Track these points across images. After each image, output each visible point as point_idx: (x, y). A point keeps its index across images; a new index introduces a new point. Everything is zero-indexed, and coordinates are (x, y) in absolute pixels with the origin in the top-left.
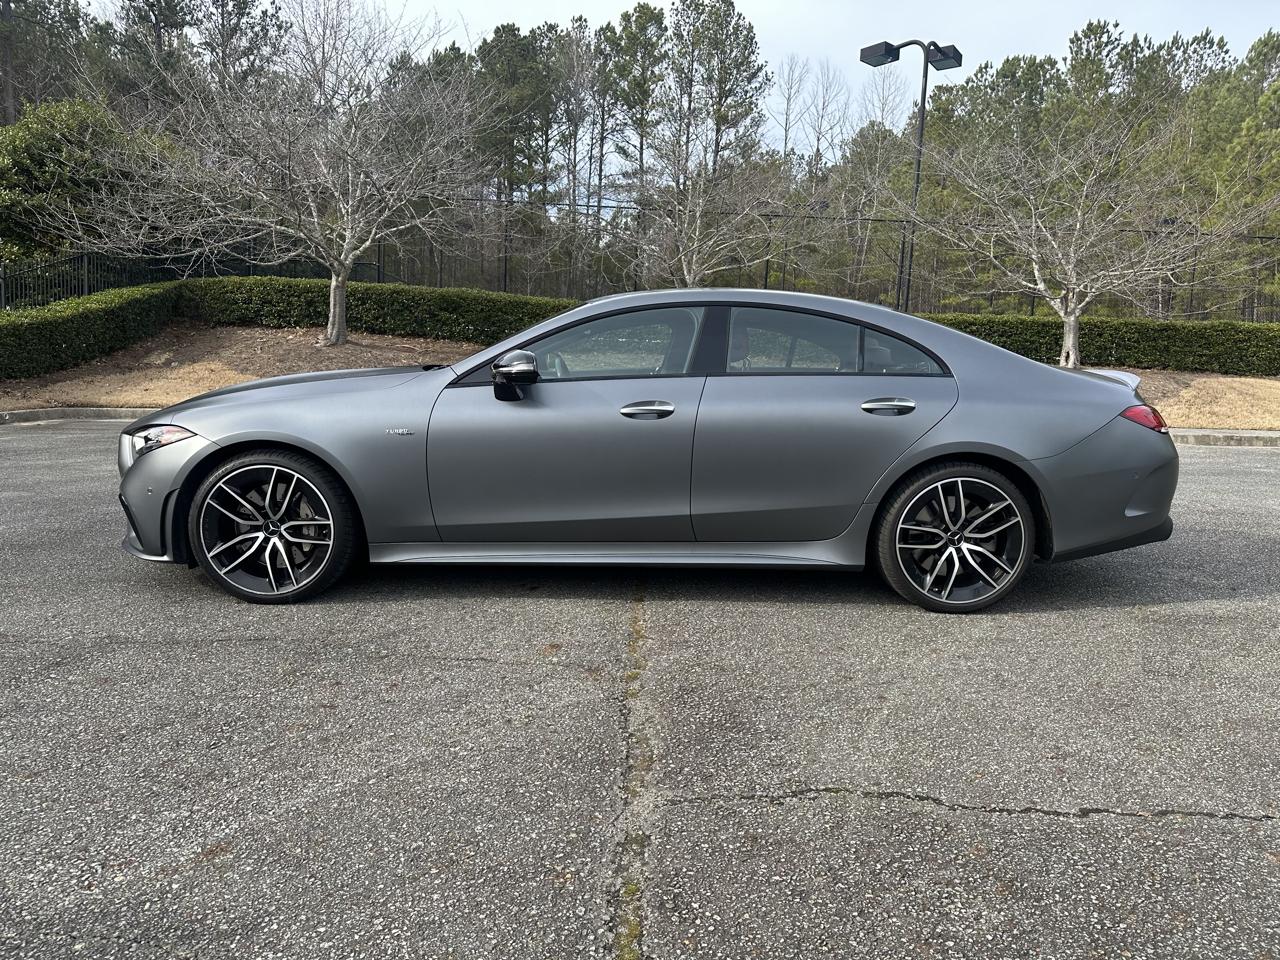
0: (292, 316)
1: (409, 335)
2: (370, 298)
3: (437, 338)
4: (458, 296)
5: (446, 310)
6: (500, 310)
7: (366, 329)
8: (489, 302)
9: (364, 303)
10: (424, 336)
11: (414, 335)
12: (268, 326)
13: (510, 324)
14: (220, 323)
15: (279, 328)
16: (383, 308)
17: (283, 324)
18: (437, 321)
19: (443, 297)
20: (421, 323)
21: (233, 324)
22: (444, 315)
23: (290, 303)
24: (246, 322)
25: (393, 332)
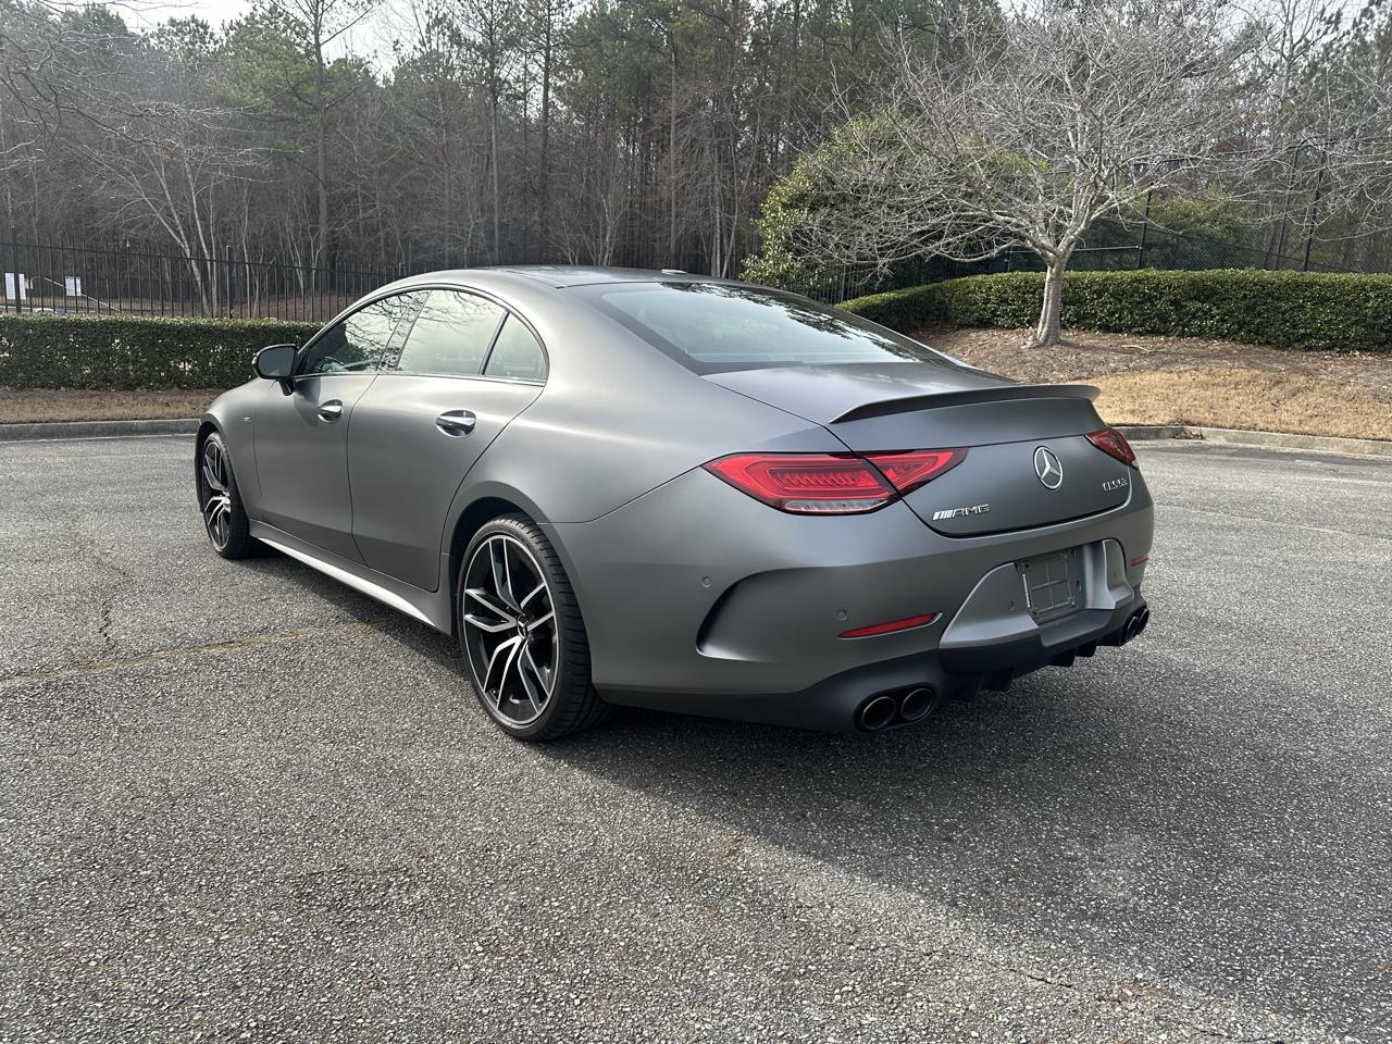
0: (1026, 315)
1: (1148, 332)
2: (1108, 289)
3: (1182, 335)
4: (1213, 280)
5: (1196, 298)
6: (1270, 295)
7: (1100, 327)
8: (1255, 285)
9: (1100, 296)
10: (1166, 333)
11: (1154, 332)
12: (1002, 327)
13: (1283, 314)
14: (962, 326)
15: (1011, 329)
16: (1121, 301)
17: (1017, 325)
18: (1184, 314)
19: (1193, 283)
20: (1164, 318)
21: (971, 326)
22: (1193, 306)
23: (1024, 301)
24: (984, 324)
25: (1129, 328)
